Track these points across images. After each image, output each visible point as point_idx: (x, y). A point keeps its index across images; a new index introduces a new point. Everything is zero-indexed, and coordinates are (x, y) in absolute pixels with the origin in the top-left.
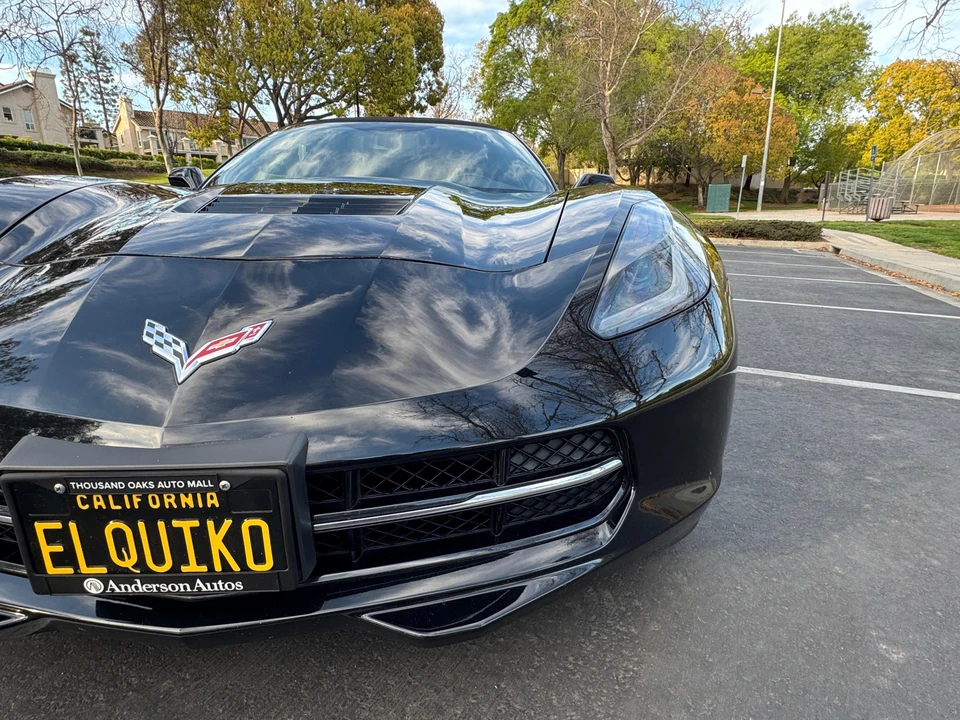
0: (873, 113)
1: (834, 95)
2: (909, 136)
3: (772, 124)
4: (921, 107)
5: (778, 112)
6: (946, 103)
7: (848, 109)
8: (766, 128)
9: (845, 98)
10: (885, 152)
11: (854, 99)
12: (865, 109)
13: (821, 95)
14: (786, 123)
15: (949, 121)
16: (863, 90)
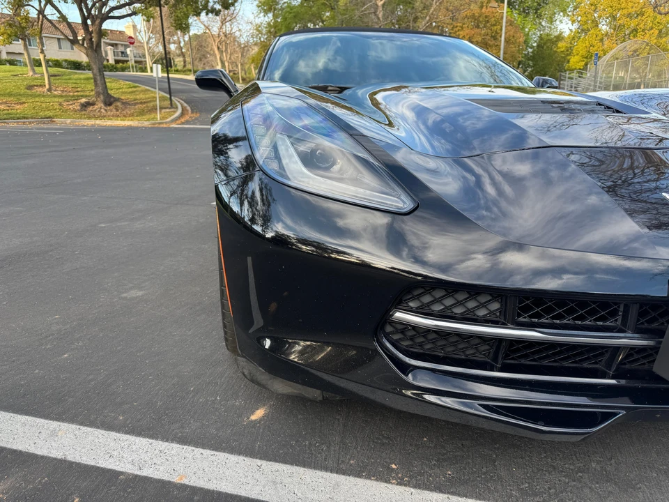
0: (575, 27)
1: (545, 12)
2: (603, 45)
3: (506, 33)
4: (610, 22)
5: (510, 23)
6: (628, 19)
7: (558, 22)
8: (501, 36)
9: (555, 13)
10: (586, 58)
11: (562, 14)
12: (570, 22)
13: (537, 10)
14: (516, 32)
15: (630, 34)
16: (568, 7)
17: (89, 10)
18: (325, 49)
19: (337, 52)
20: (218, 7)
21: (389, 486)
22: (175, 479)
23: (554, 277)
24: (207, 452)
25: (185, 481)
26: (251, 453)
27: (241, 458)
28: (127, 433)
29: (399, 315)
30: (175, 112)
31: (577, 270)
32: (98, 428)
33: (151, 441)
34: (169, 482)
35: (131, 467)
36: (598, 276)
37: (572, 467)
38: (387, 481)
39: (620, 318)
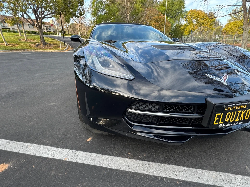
0: (186, 22)
1: (178, 18)
2: (194, 28)
3: (166, 24)
4: (196, 21)
5: (167, 21)
6: (201, 20)
7: (181, 21)
8: (164, 25)
9: (180, 18)
10: (189, 31)
11: (182, 18)
12: (184, 21)
13: (175, 17)
14: (169, 24)
15: (202, 24)
16: (184, 16)
17: (38, 16)
18: (111, 29)
19: (114, 30)
20: (79, 15)
21: (127, 159)
22: (64, 159)
23: (176, 98)
24: (74, 151)
25: (67, 160)
26: (87, 151)
27: (84, 152)
28: (49, 146)
29: (130, 110)
30: (66, 47)
31: (183, 96)
32: (41, 145)
33: (57, 148)
34: (62, 160)
35: (50, 156)
36: (189, 97)
37: (180, 152)
38: (127, 158)
39: (192, 110)
